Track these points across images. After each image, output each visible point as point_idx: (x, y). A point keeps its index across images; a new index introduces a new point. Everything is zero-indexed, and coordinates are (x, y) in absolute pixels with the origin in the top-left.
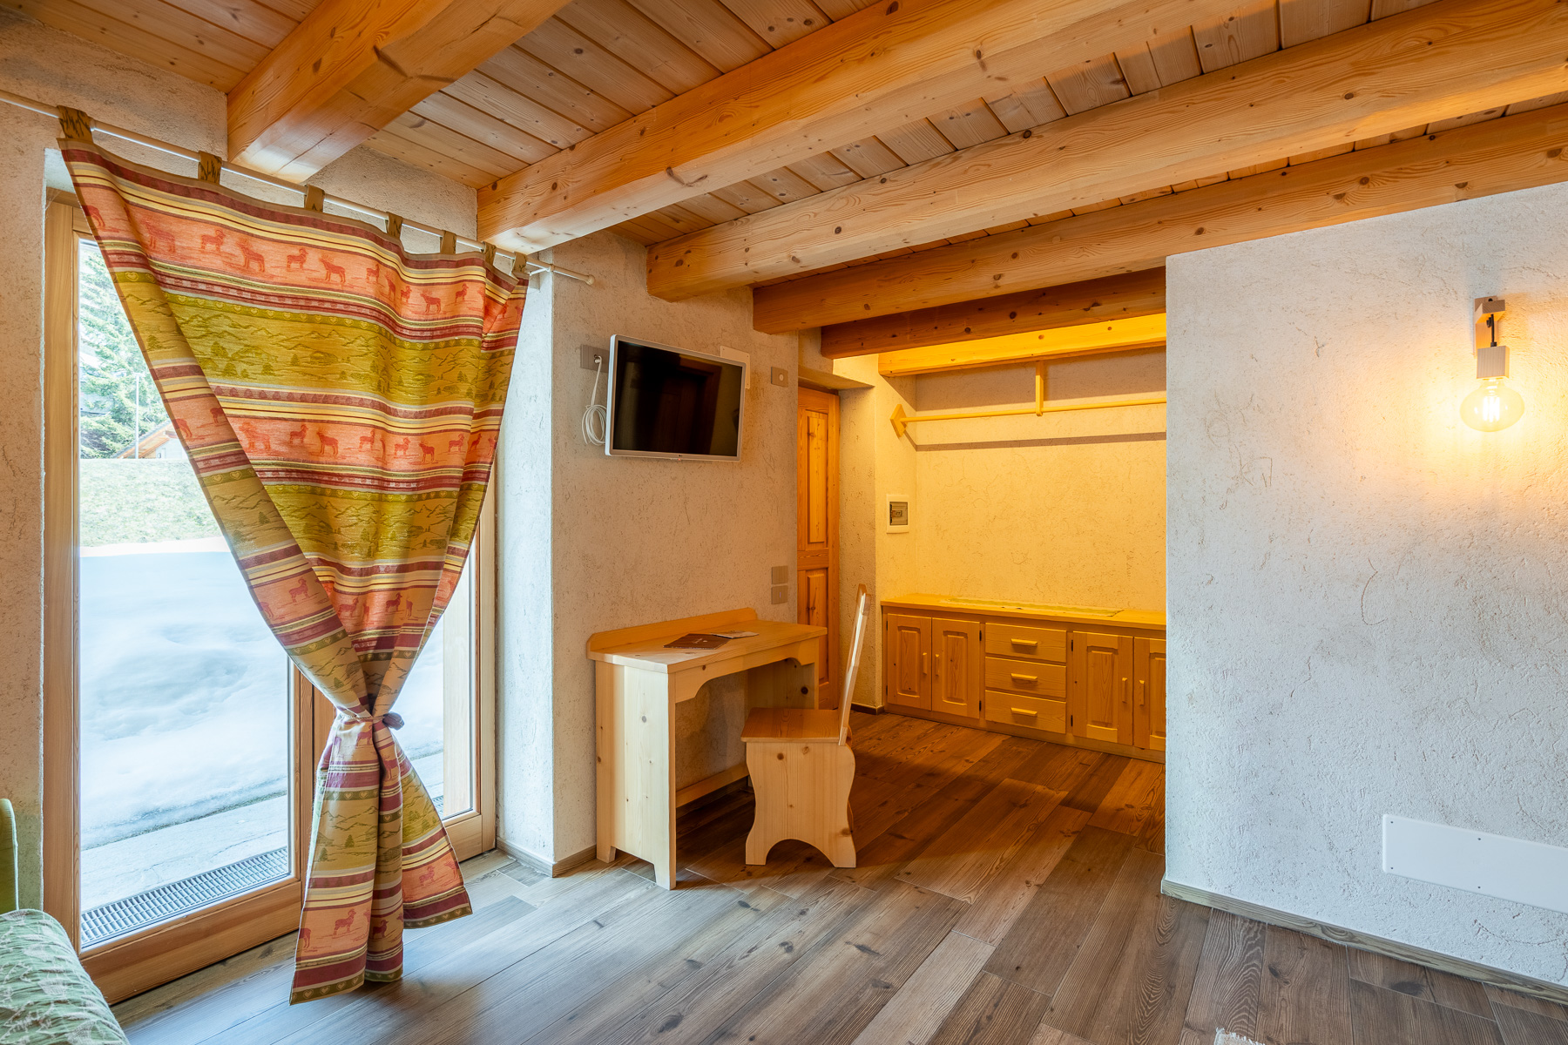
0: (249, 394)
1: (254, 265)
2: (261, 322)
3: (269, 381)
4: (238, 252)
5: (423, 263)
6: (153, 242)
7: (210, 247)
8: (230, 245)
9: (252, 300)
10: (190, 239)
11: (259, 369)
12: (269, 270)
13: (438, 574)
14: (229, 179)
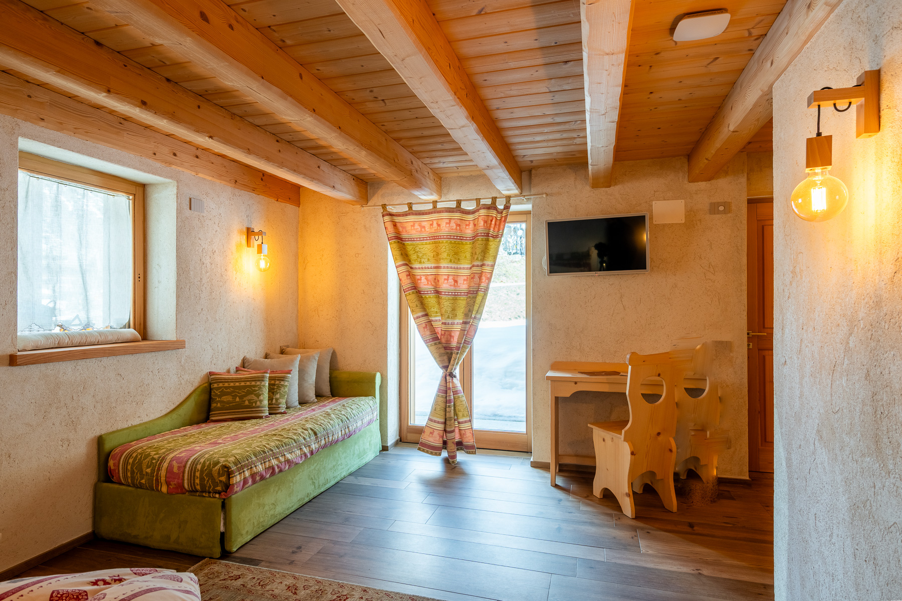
0: (425, 268)
1: (423, 230)
2: (426, 246)
3: (429, 263)
4: (419, 227)
5: (473, 212)
6: (402, 230)
7: (413, 228)
8: (417, 226)
9: (423, 240)
10: (409, 227)
11: (426, 260)
12: (427, 230)
13: (466, 326)
14: (415, 208)
